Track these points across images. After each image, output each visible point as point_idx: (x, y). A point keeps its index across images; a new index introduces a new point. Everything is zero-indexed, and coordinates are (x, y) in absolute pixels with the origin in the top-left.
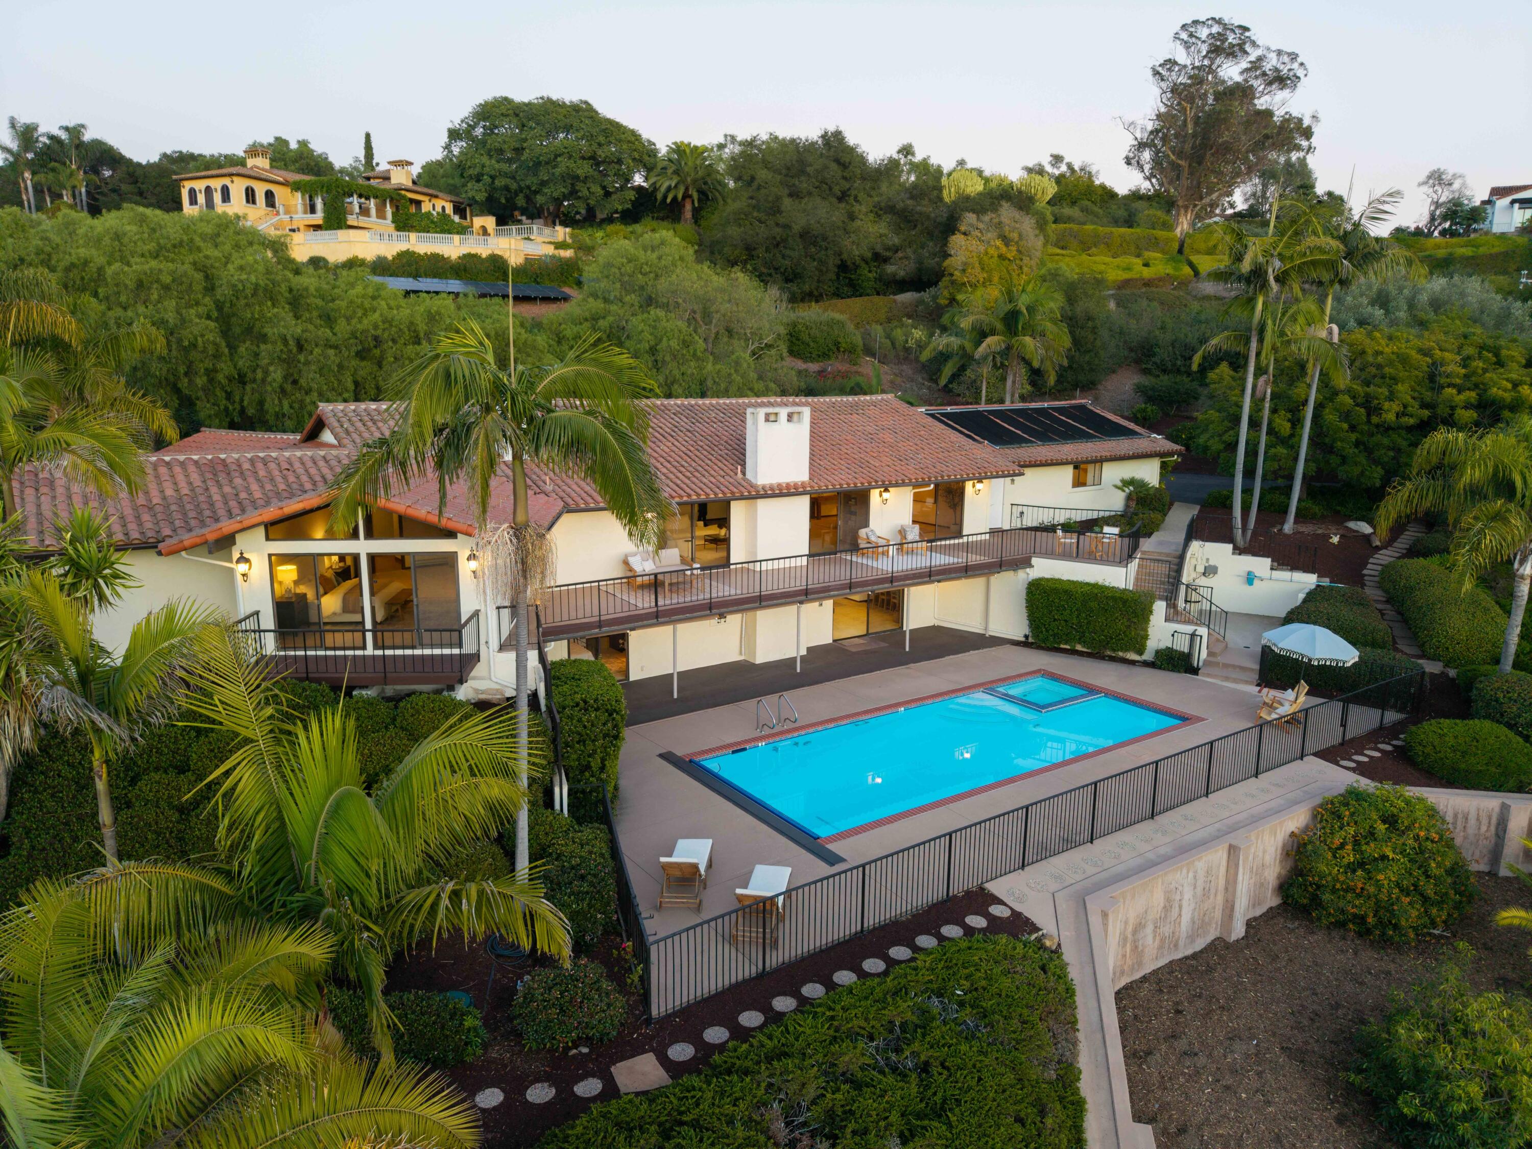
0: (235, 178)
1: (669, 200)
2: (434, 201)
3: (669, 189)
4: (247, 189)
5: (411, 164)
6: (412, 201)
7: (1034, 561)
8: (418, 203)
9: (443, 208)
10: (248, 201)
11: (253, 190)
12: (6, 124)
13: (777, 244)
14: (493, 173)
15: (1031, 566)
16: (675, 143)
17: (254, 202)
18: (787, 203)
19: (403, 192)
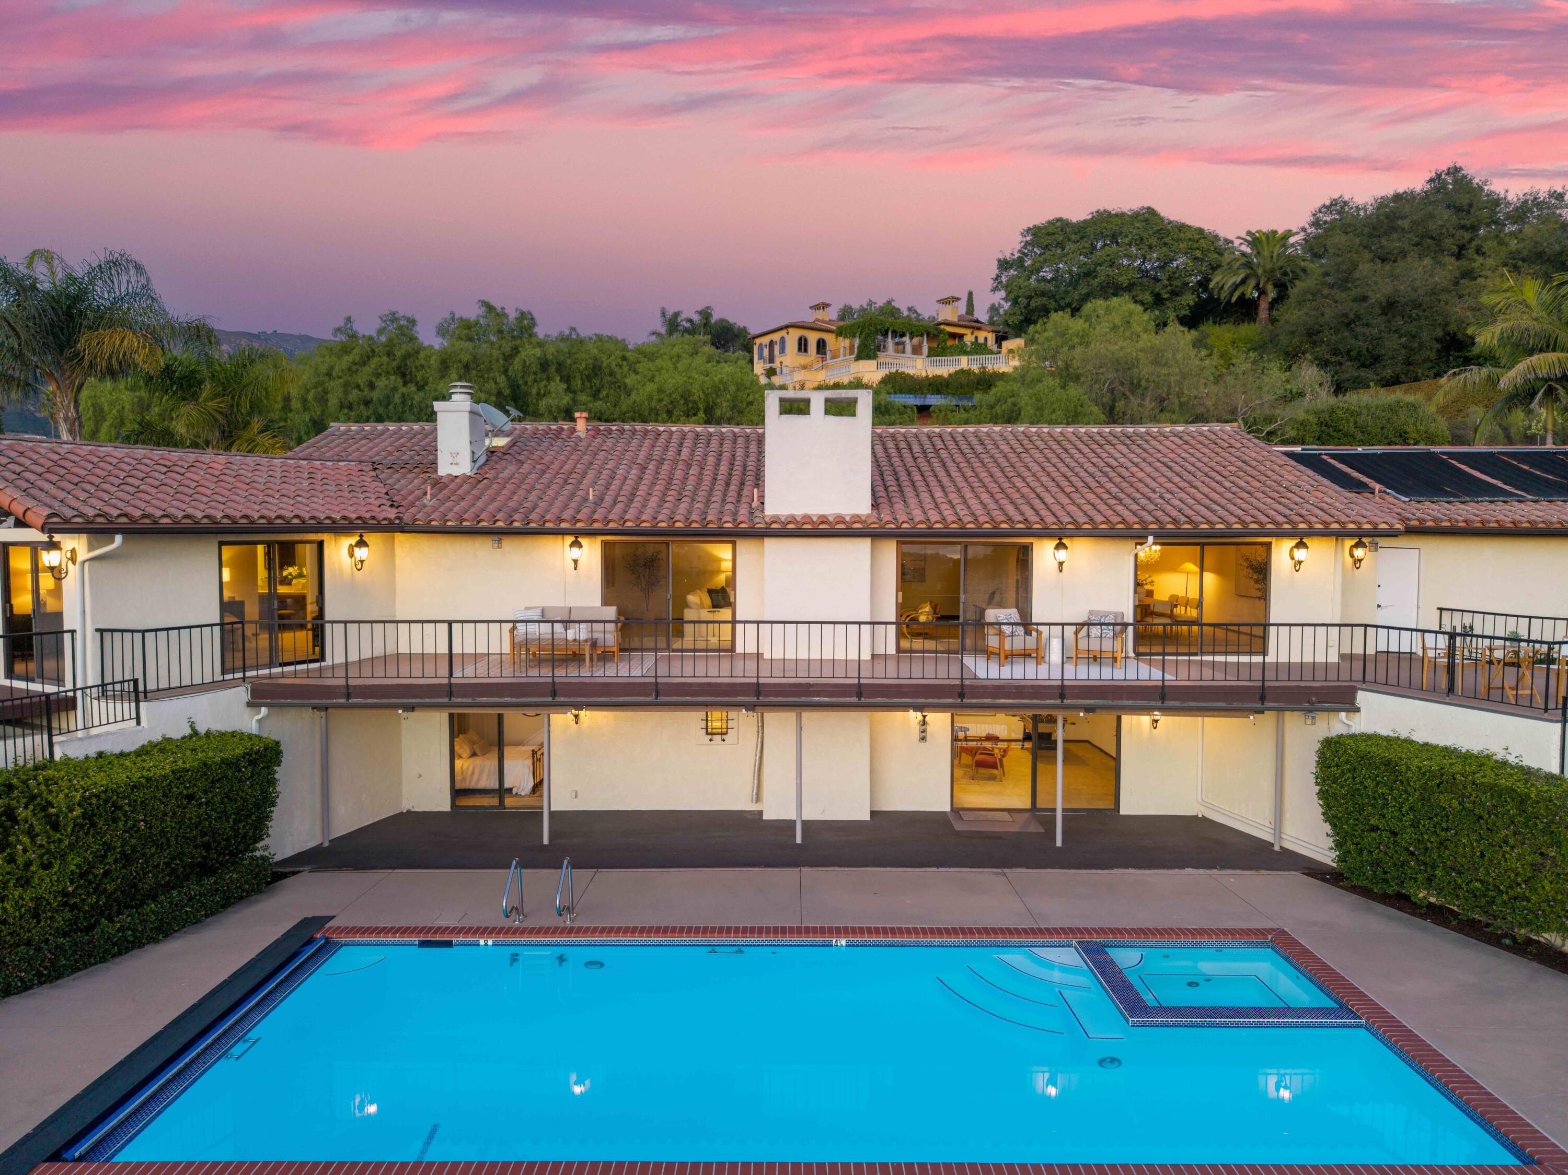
0: (790, 330)
1: (1234, 299)
2: (977, 333)
3: (1236, 287)
4: (800, 339)
5: (959, 299)
6: (953, 336)
7: (1363, 698)
8: (961, 337)
9: (986, 339)
10: (800, 350)
11: (806, 340)
12: (659, 313)
13: (1348, 323)
14: (1028, 293)
15: (1354, 709)
16: (1249, 233)
17: (806, 351)
18: (1365, 268)
19: (942, 327)
